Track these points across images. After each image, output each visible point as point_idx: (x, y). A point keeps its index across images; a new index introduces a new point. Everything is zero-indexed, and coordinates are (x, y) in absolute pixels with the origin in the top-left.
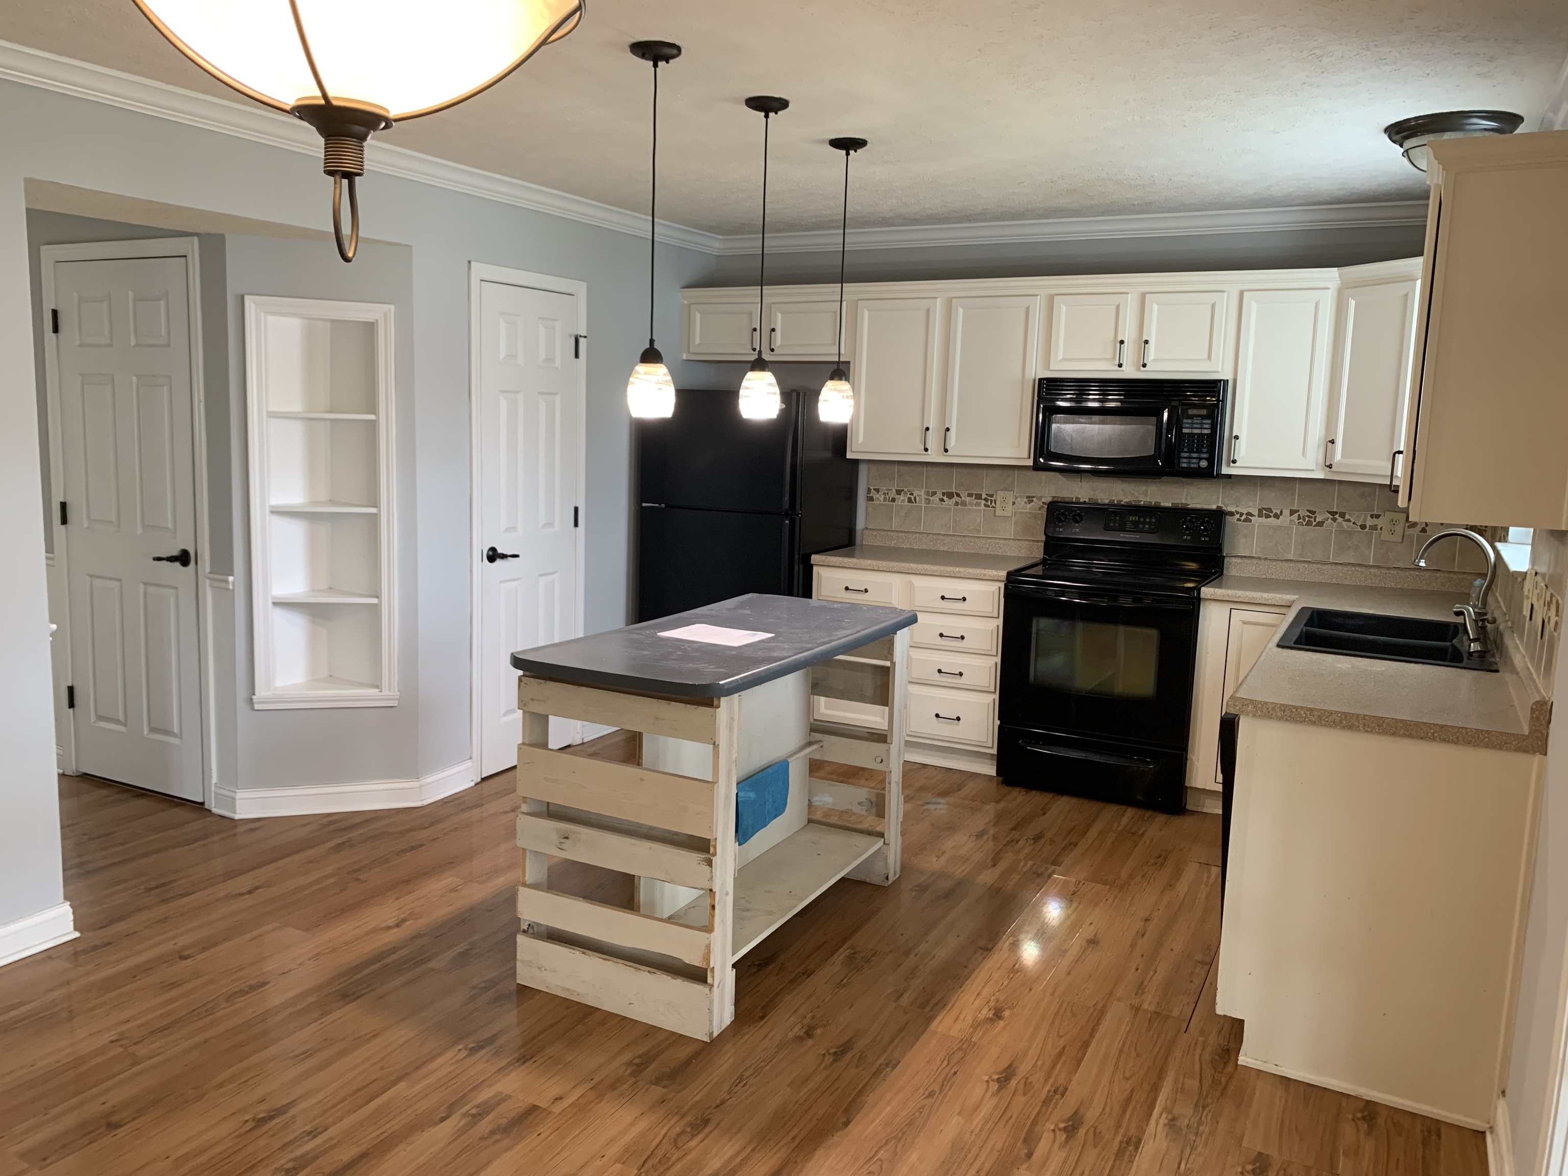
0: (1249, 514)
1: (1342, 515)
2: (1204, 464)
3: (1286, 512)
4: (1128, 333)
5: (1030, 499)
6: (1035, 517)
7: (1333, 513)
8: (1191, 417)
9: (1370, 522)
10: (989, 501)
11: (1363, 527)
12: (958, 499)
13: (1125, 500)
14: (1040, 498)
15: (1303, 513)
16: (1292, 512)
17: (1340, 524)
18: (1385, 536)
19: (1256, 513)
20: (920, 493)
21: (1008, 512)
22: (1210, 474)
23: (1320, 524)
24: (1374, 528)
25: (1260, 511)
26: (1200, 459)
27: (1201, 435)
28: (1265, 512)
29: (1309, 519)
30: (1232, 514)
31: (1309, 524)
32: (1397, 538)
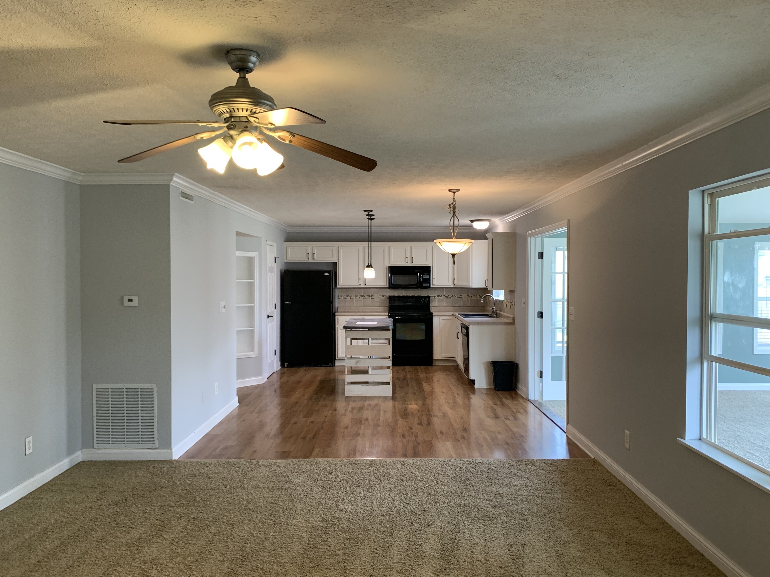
0: (435, 296)
1: (455, 295)
2: (428, 285)
3: (443, 296)
4: (408, 255)
5: (383, 296)
6: (385, 300)
7: (452, 295)
8: (425, 274)
9: (460, 297)
10: (372, 297)
11: (459, 298)
12: (364, 297)
13: (406, 295)
14: (385, 296)
15: (446, 295)
16: (444, 295)
17: (454, 298)
18: (464, 299)
19: (436, 296)
20: (353, 296)
21: (378, 300)
22: (429, 287)
23: (450, 298)
24: (461, 298)
25: (437, 296)
26: (427, 284)
27: (427, 278)
28: (438, 296)
29: (448, 297)
30: (431, 297)
31: (448, 298)
32: (466, 300)
